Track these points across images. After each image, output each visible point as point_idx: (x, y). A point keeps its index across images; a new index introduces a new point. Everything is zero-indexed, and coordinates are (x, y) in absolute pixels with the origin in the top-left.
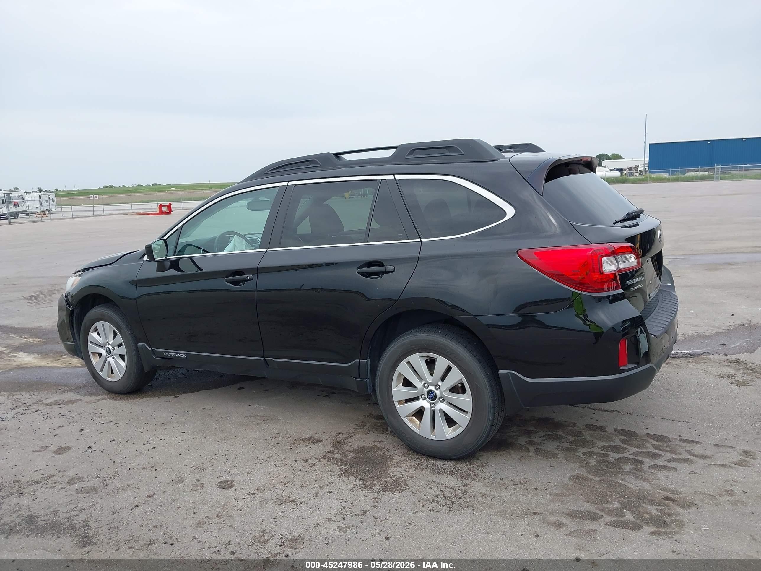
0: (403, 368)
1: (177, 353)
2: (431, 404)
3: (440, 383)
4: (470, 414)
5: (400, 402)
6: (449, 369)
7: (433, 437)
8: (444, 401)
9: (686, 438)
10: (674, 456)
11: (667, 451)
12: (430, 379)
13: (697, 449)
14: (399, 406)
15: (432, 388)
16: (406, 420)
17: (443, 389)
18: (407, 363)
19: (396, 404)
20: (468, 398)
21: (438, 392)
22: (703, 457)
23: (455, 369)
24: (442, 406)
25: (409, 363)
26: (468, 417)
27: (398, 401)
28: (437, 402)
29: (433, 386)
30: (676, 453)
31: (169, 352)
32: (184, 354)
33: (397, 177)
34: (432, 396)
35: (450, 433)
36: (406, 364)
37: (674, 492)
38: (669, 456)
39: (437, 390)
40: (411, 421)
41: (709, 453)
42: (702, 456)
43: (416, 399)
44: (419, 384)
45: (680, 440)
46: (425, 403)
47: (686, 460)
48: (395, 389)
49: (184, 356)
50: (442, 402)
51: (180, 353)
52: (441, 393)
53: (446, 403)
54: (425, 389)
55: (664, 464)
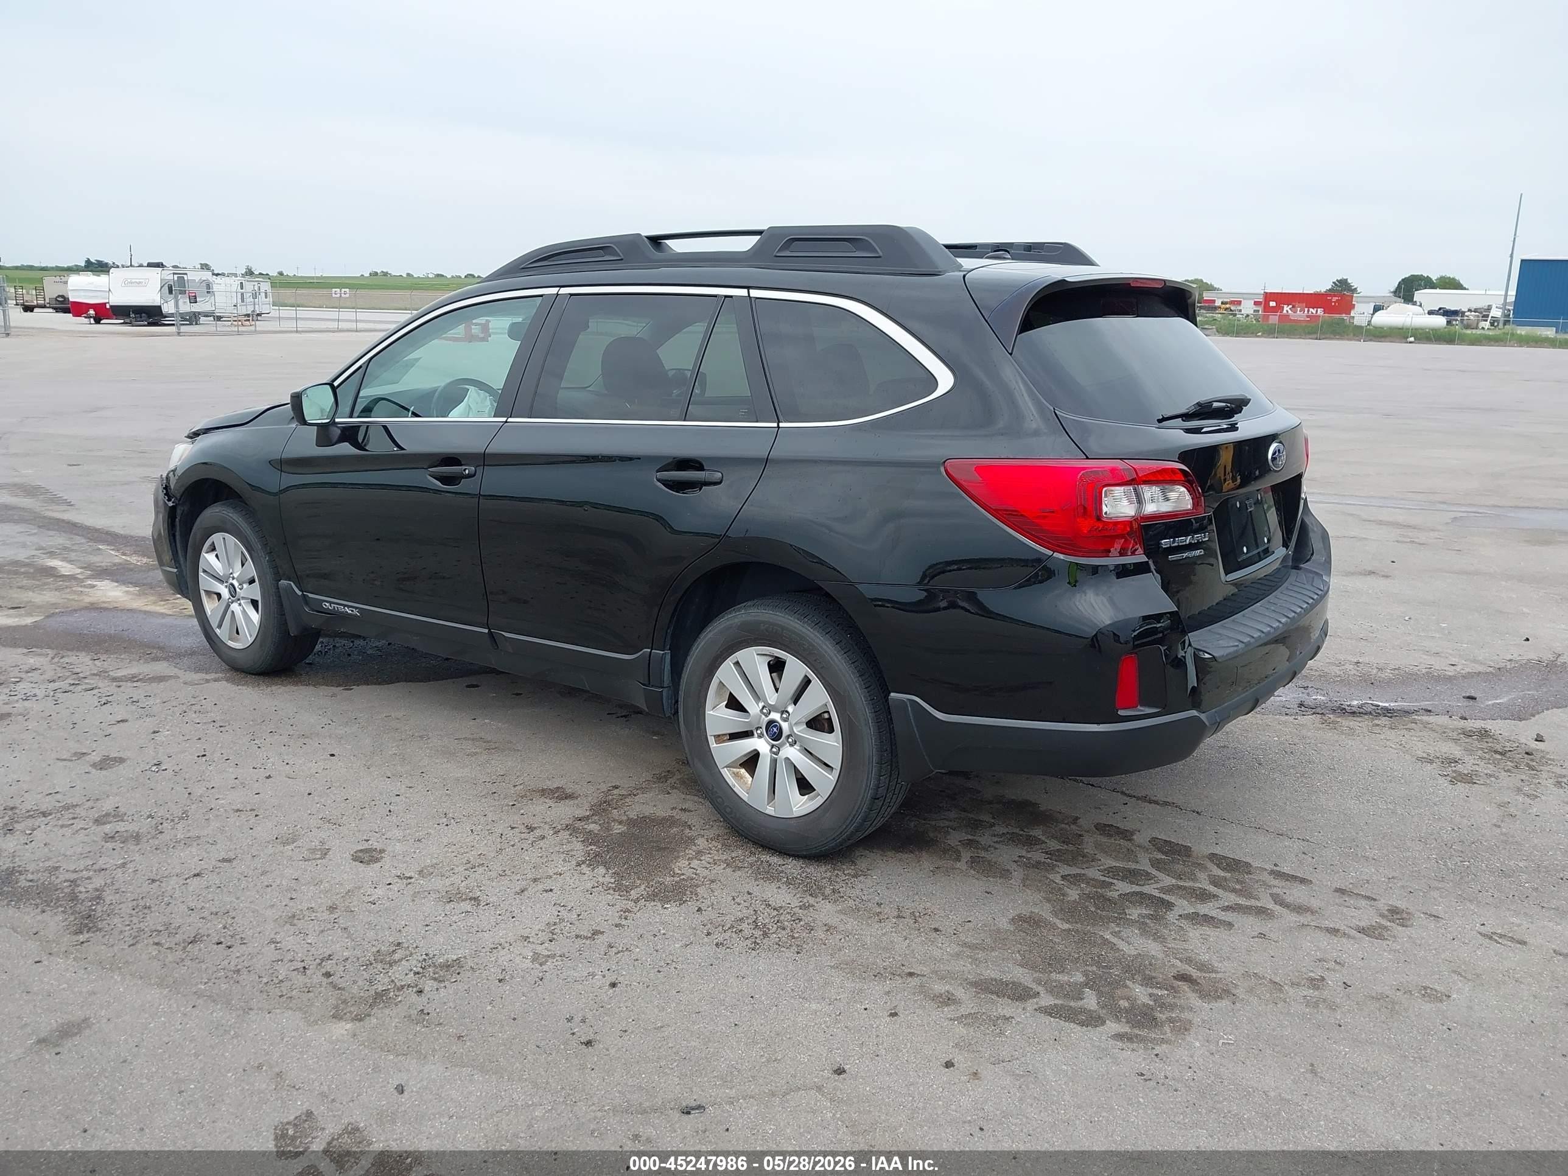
0: (726, 673)
1: (345, 606)
2: (773, 746)
3: (790, 709)
4: (836, 773)
5: (719, 738)
6: (807, 682)
7: (770, 810)
8: (795, 743)
9: (1286, 869)
10: (1242, 901)
11: (1234, 890)
12: (772, 698)
13: (1296, 894)
14: (715, 745)
15: (775, 716)
16: (726, 773)
17: (793, 719)
18: (734, 664)
19: (711, 740)
20: (836, 742)
21: (785, 726)
22: (1299, 909)
23: (816, 684)
24: (791, 753)
25: (737, 664)
26: (832, 778)
27: (714, 736)
28: (783, 744)
29: (778, 712)
30: (1250, 896)
31: (331, 603)
32: (356, 608)
33: (754, 293)
34: (774, 733)
35: (800, 805)
36: (732, 665)
37: (1202, 967)
38: (1232, 899)
39: (785, 720)
40: (737, 775)
41: (1315, 903)
42: (1300, 907)
43: (747, 734)
44: (754, 708)
45: (1272, 872)
46: (761, 745)
47: (1261, 912)
48: (711, 712)
49: (356, 612)
50: (791, 745)
51: (349, 607)
52: (791, 728)
53: (798, 748)
54: (763, 716)
55: (1213, 913)
